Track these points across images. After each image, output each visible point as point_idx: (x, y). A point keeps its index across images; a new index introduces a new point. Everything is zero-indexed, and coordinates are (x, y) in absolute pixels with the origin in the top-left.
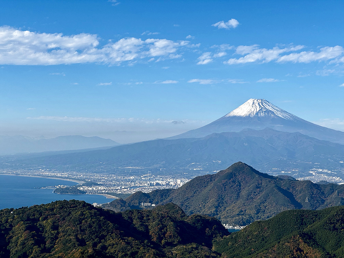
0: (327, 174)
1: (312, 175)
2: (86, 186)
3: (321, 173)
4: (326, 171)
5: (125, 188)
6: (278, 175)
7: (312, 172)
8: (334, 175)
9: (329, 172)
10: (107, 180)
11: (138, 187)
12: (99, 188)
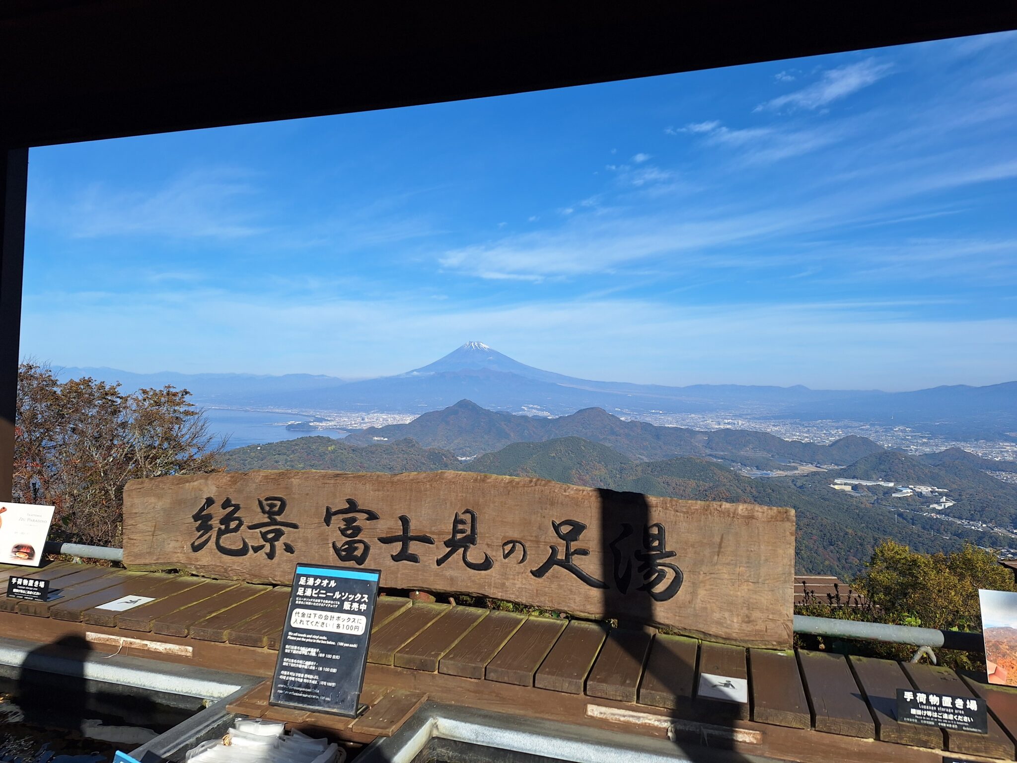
0: (536, 409)
1: (524, 410)
2: (317, 422)
3: (532, 408)
4: (535, 406)
5: (355, 424)
8: (543, 410)
9: (539, 407)
10: (336, 416)
11: (368, 423)
12: (330, 424)
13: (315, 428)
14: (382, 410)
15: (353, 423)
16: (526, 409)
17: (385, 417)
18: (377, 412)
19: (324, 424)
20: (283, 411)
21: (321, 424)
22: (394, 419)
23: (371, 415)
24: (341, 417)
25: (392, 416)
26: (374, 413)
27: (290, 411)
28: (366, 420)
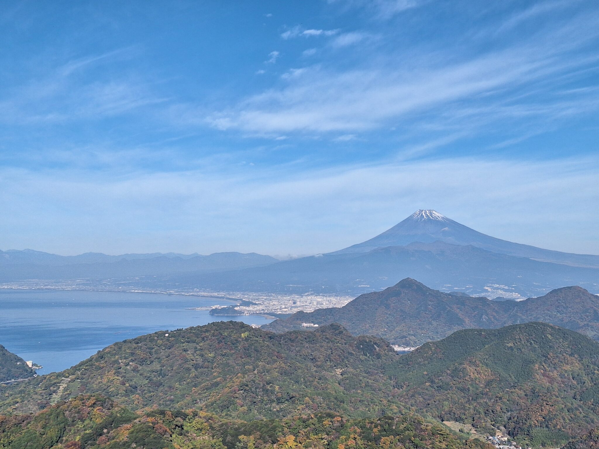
1: (487, 291)
2: (244, 306)
3: (498, 288)
4: (502, 286)
5: (285, 308)
6: (450, 292)
7: (486, 288)
8: (512, 291)
9: (506, 288)
10: (266, 299)
11: (300, 306)
12: (258, 308)
13: (241, 312)
14: (317, 292)
15: (283, 307)
16: (489, 290)
17: (320, 300)
18: (312, 294)
19: (251, 308)
20: (209, 294)
21: (247, 308)
22: (330, 302)
23: (305, 298)
24: (271, 300)
25: (328, 299)
26: (308, 295)
27: (216, 294)
28: (298, 304)
